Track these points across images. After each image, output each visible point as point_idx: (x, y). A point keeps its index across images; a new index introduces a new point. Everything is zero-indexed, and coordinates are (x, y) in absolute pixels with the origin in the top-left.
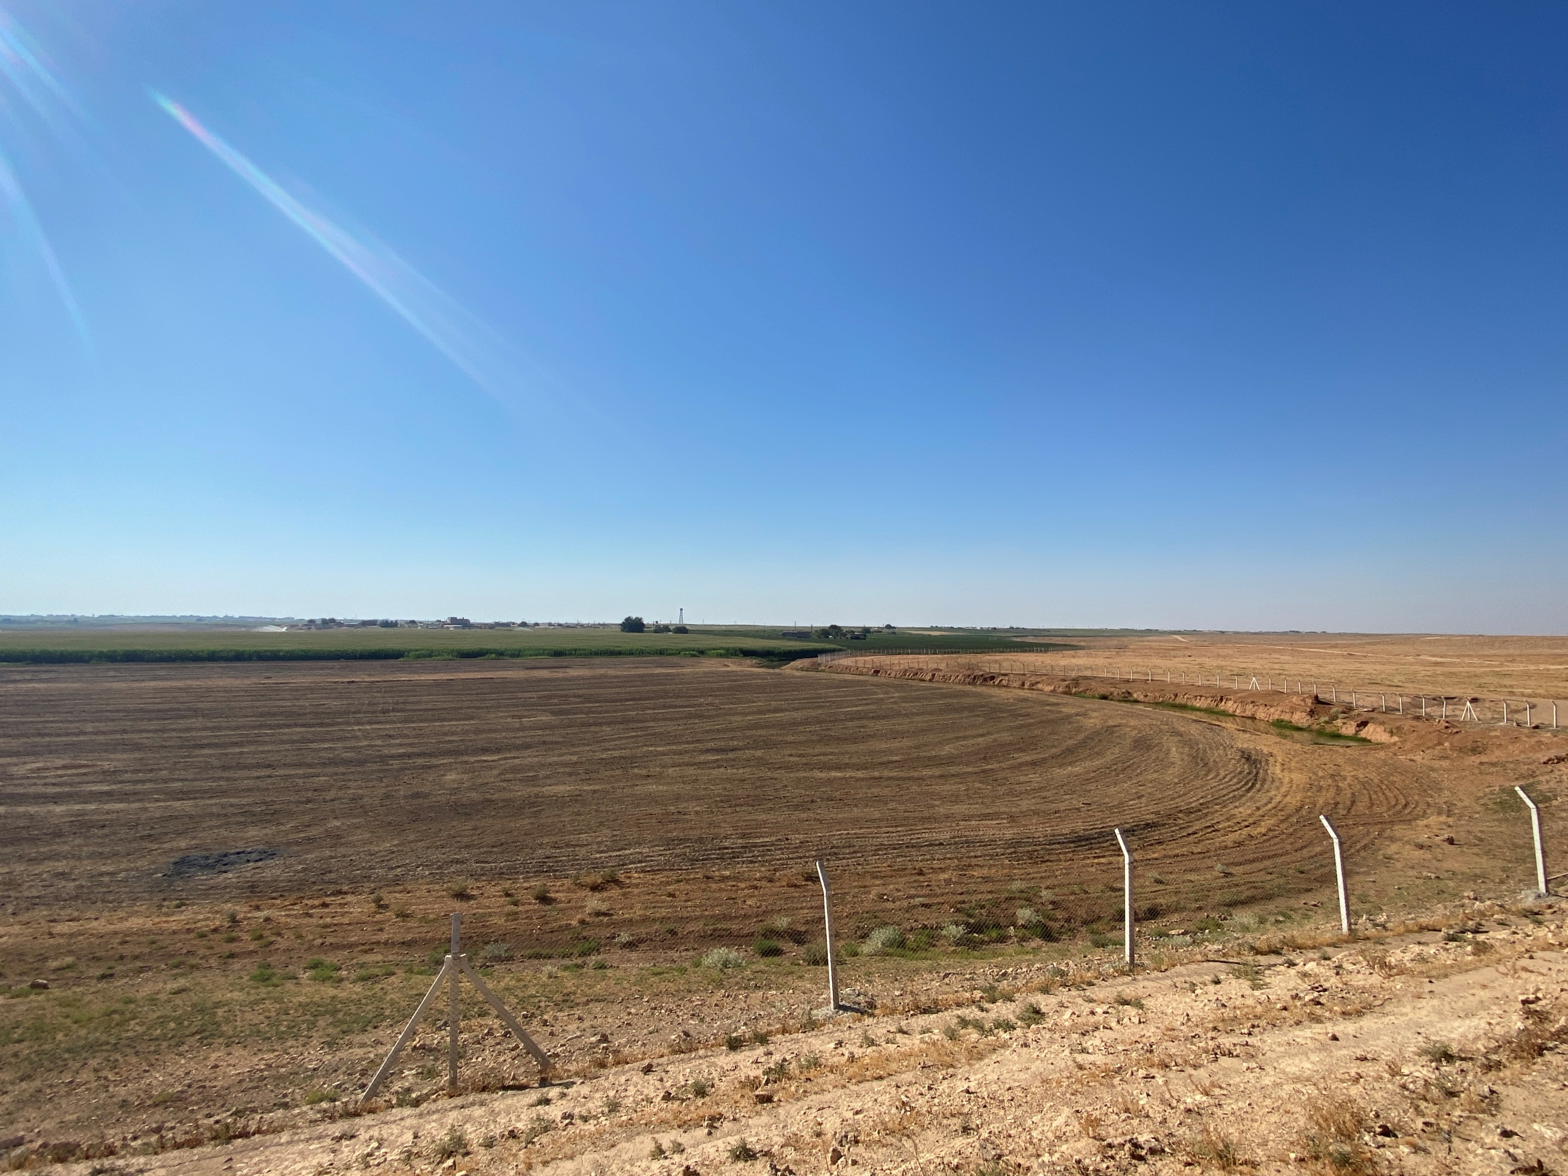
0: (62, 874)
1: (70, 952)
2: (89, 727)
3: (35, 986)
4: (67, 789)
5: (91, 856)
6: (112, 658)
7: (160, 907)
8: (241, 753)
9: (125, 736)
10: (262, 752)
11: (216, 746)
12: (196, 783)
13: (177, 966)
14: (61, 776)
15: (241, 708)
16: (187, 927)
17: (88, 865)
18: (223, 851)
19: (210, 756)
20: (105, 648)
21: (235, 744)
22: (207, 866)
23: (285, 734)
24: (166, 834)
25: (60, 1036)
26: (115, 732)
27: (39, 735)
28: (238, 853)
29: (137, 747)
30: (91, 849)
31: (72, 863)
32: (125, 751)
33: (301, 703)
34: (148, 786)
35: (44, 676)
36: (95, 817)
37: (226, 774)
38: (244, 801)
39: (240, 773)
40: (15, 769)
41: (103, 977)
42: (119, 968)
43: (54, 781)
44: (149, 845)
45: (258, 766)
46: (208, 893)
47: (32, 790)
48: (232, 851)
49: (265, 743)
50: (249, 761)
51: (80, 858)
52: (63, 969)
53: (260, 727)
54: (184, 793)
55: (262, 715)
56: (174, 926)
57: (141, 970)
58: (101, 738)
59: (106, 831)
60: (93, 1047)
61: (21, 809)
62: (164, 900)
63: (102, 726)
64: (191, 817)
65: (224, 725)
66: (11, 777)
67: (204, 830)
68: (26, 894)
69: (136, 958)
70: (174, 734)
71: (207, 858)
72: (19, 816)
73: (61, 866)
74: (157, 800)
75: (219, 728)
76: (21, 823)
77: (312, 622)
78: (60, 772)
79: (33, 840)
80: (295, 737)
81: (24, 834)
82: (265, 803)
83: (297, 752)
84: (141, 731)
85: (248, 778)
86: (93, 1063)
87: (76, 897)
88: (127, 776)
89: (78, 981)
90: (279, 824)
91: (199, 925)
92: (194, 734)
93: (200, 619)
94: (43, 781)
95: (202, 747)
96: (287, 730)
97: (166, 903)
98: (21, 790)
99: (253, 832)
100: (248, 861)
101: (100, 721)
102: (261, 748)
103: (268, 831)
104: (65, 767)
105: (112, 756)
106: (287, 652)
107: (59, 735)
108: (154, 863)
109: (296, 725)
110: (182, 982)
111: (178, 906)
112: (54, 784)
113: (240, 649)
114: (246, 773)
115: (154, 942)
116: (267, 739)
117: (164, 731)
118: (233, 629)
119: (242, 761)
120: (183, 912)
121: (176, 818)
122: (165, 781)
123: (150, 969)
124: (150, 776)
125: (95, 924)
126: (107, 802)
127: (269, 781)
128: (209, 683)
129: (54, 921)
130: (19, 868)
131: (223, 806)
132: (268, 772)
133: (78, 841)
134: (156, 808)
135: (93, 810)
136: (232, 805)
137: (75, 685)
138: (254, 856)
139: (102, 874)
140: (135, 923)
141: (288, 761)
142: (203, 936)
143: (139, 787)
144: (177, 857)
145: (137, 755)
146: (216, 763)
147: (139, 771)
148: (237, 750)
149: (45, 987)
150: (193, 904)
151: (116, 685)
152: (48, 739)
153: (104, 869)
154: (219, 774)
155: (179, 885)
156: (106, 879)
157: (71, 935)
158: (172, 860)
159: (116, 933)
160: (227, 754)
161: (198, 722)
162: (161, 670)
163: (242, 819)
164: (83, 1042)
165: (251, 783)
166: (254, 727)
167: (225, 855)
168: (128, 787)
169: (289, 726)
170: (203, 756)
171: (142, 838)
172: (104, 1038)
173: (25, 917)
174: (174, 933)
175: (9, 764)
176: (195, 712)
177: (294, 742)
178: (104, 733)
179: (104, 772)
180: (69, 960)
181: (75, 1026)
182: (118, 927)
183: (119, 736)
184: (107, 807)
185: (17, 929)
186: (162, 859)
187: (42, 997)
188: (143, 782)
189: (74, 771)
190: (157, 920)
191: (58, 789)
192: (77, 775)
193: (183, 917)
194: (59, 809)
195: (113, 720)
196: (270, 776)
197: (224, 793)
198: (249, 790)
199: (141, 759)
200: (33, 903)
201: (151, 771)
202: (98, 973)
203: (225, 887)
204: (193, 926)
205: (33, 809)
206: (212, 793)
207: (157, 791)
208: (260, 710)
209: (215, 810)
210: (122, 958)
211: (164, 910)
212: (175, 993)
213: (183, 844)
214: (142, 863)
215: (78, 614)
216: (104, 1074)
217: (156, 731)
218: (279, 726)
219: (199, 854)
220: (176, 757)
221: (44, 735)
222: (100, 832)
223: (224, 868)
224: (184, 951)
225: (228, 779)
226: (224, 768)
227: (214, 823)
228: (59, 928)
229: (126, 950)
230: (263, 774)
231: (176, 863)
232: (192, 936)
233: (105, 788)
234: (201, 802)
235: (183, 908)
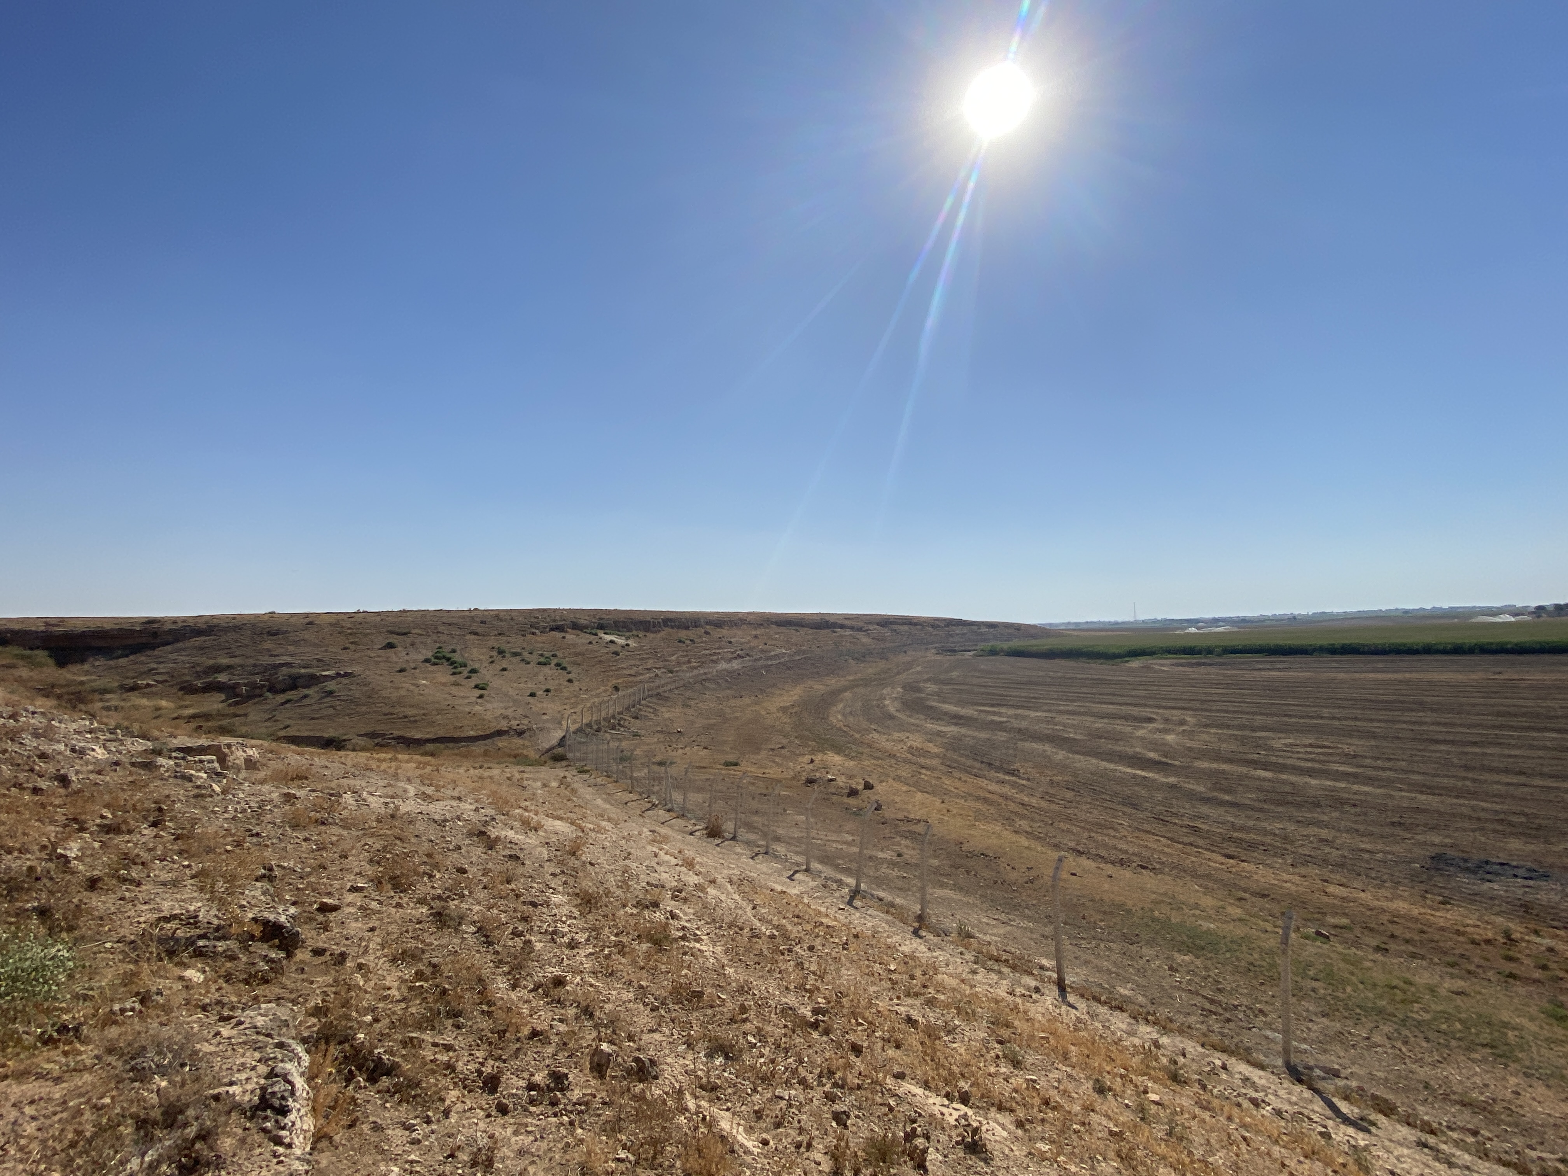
0: (1326, 841)
1: (1346, 915)
2: (1326, 712)
3: (1318, 933)
4: (1317, 766)
5: (1348, 831)
6: (1333, 651)
7: (1424, 898)
8: (1484, 754)
9: (1358, 723)
10: (1510, 756)
11: (1452, 743)
12: (1437, 779)
13: (1452, 965)
14: (1310, 753)
15: (1474, 705)
16: (1456, 927)
17: (1345, 839)
18: (1483, 857)
19: (1448, 753)
20: (1325, 642)
21: (1475, 744)
22: (1467, 869)
23: (1534, 739)
24: (1418, 825)
25: (1349, 989)
26: (1346, 719)
27: (1286, 715)
28: (1502, 864)
29: (1374, 736)
30: (1348, 824)
31: (1333, 832)
32: (1360, 737)
33: (1549, 703)
34: (1388, 774)
35: (1279, 666)
36: (1346, 796)
37: (1470, 775)
38: (1498, 807)
39: (1486, 776)
40: (1273, 742)
41: (1378, 949)
42: (1392, 946)
43: (1305, 756)
44: (1402, 833)
45: (1507, 771)
46: (1473, 898)
47: (1289, 762)
48: (1495, 860)
49: (1509, 745)
50: (1494, 764)
51: (1339, 830)
52: (1341, 928)
53: (1501, 727)
54: (1429, 788)
55: (1499, 714)
56: (1441, 923)
57: (1414, 956)
58: (1337, 723)
59: (1358, 810)
60: (1380, 1012)
61: (1284, 777)
62: (1426, 892)
63: (1336, 712)
64: (1440, 814)
65: (1458, 722)
66: (1272, 749)
67: (1457, 830)
68: (1300, 850)
69: (1407, 941)
70: (1404, 726)
71: (1465, 861)
72: (1284, 782)
73: (1324, 833)
74: (1401, 790)
75: (1452, 725)
76: (1288, 789)
77: (1540, 609)
78: (1308, 750)
79: (1298, 806)
80: (1549, 744)
81: (1290, 798)
82: (1526, 815)
83: (1555, 762)
84: (1372, 720)
85: (1497, 783)
86: (1386, 1029)
87: (1342, 865)
88: (1367, 761)
89: (1356, 943)
90: (1547, 842)
91: (1468, 929)
92: (1425, 728)
93: (1406, 612)
94: (1296, 756)
95: (1437, 742)
96: (1535, 734)
97: (1429, 896)
98: (1281, 761)
99: (1515, 844)
100: (1516, 876)
101: (1334, 708)
102: (1507, 752)
103: (1532, 847)
104: (1311, 745)
105: (1349, 741)
106: (1516, 644)
107: (1301, 717)
108: (1410, 851)
109: (1547, 729)
110: (1460, 984)
111: (1443, 903)
112: (1306, 760)
113: (1459, 641)
114: (1496, 777)
115: (1423, 932)
116: (1513, 742)
117: (1394, 722)
118: (1442, 621)
119: (1486, 762)
120: (1448, 910)
121: (1425, 811)
122: (1405, 772)
123: (1423, 958)
124: (1388, 764)
125: (1363, 895)
126: (1354, 783)
127: (1526, 789)
128: (1428, 676)
129: (1326, 881)
130: (1291, 827)
131: (1474, 809)
132: (1522, 779)
133: (1335, 814)
134: (1403, 797)
135: (1342, 789)
136: (1483, 810)
137: (1305, 674)
138: (1521, 872)
139: (1362, 850)
140: (1401, 906)
141: (1546, 770)
142: (1474, 942)
143: (1380, 773)
144: (1433, 851)
145: (1373, 743)
146: (1455, 760)
147: (1378, 758)
148: (1478, 750)
149: (1327, 937)
150: (1459, 906)
151: (1341, 676)
152: (1294, 720)
153: (1363, 846)
154: (1464, 774)
155: (1440, 881)
156: (1366, 856)
157: (1343, 899)
158: (1428, 853)
159: (1384, 911)
160: (1466, 753)
161: (1429, 717)
162: (1380, 662)
163: (1500, 828)
164: (1370, 1005)
165: (1503, 789)
166: (1494, 727)
167: (1487, 863)
168: (1371, 773)
169: (1539, 730)
170: (1440, 752)
171: (1393, 824)
172: (1390, 1009)
173: (1302, 870)
174: (1442, 929)
175: (1268, 738)
176: (1422, 706)
177: (1546, 748)
178: (1339, 719)
179: (1346, 755)
180: (1345, 921)
181: (1361, 986)
182: (1384, 904)
183: (1352, 723)
184: (1356, 787)
185: (1297, 879)
186: (1418, 851)
187: (1326, 946)
188: (1384, 769)
189: (1320, 750)
190: (1422, 910)
191: (1309, 764)
192: (1322, 754)
193: (1449, 916)
194: (1314, 782)
195: (1343, 708)
196: (1525, 785)
197: (1474, 794)
198: (1501, 796)
199: (1377, 747)
200: (1307, 860)
201: (1390, 759)
202: (1374, 943)
203: (1492, 899)
204: (1462, 929)
205: (1293, 778)
206: (1460, 794)
207: (1400, 781)
208: (1496, 709)
209: (1464, 810)
210: (1392, 936)
211: (1428, 902)
212: (1458, 993)
213: (1437, 840)
214: (1396, 849)
215: (1296, 613)
216: (1399, 1044)
217: (1386, 721)
218: (1523, 729)
219: (1456, 854)
220: (1412, 749)
221: (1290, 716)
222: (1353, 810)
223: (1488, 877)
224: (1457, 952)
225: (1474, 781)
226: (1466, 768)
227: (1467, 825)
228: (1331, 889)
229: (1397, 931)
230: (1515, 781)
231: (1432, 858)
232: (1461, 939)
233: (1350, 770)
234: (1449, 800)
235: (1449, 906)
